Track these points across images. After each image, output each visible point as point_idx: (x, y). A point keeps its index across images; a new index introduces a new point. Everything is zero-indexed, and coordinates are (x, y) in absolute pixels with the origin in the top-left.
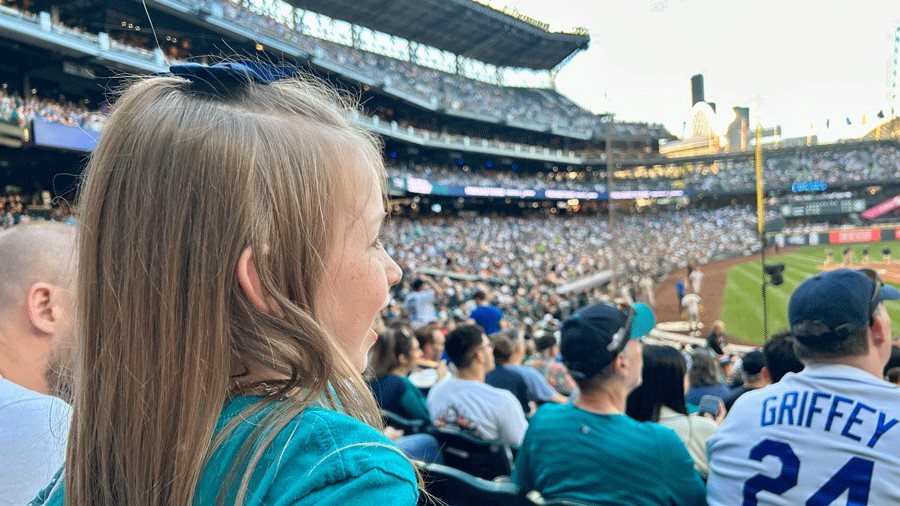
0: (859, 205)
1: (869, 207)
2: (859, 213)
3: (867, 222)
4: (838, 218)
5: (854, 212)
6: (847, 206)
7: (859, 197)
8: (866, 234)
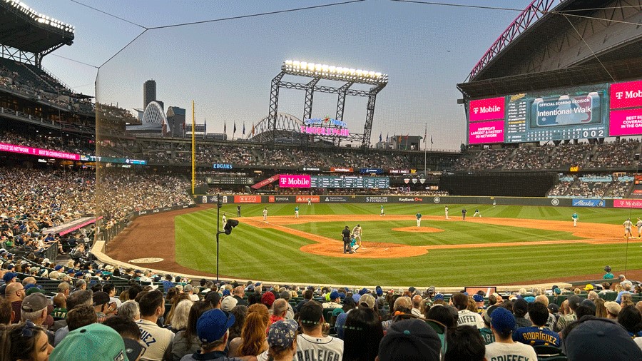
0: (250, 181)
1: (256, 182)
2: (250, 185)
3: (254, 191)
4: (238, 188)
5: (247, 185)
6: (244, 181)
7: (250, 176)
8: (254, 198)
